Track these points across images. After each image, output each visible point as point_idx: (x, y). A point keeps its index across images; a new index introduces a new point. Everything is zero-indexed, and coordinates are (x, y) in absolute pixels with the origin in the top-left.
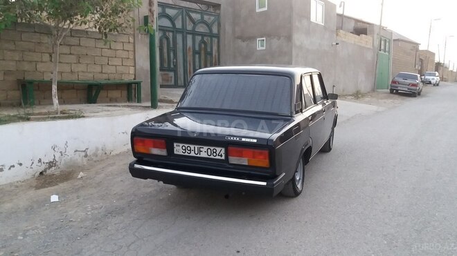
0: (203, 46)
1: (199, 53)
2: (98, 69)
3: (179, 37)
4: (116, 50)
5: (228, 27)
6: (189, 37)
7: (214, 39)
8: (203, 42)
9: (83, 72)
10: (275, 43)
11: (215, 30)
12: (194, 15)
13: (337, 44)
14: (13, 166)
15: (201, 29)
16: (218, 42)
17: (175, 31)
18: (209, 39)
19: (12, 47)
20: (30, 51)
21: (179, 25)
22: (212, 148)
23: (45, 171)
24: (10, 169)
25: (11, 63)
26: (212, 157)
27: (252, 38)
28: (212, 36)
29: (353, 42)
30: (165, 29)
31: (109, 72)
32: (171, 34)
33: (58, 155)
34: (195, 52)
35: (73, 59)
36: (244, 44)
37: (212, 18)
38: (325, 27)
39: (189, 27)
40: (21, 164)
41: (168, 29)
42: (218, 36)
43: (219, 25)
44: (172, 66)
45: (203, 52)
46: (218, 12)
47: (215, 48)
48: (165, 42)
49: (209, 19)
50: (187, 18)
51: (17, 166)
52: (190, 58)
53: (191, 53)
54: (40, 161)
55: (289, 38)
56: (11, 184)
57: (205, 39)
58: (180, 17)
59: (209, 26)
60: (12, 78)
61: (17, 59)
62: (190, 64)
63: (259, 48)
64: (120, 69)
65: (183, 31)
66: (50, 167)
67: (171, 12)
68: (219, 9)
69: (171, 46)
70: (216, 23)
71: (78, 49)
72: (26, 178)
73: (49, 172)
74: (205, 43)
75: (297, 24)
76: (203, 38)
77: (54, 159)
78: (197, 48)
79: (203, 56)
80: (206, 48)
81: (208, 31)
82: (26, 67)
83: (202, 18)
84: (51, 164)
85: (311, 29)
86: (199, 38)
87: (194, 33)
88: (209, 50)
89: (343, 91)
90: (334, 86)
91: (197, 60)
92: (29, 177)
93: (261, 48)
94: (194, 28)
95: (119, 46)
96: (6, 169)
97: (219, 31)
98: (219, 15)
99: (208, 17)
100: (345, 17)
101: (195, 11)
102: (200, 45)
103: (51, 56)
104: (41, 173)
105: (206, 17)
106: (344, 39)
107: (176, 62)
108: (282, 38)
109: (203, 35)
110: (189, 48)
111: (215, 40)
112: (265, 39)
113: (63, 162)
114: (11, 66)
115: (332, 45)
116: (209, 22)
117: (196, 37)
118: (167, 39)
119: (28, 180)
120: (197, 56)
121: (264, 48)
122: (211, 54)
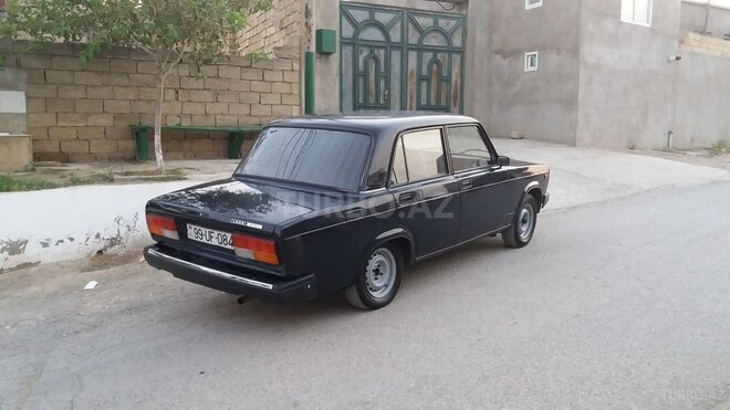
0: (435, 67)
1: (428, 79)
2: (245, 110)
3: (396, 57)
4: (272, 82)
5: (479, 37)
6: (413, 56)
7: (454, 56)
8: (435, 61)
9: (222, 114)
10: (553, 59)
11: (457, 42)
12: (421, 21)
13: (678, 58)
14: (62, 241)
15: (434, 40)
16: (462, 60)
17: (389, 46)
18: (447, 56)
19: (126, 82)
20: (149, 86)
21: (395, 37)
22: (222, 234)
23: (105, 249)
24: (57, 244)
25: (123, 103)
26: (223, 245)
27: (516, 53)
28: (451, 51)
29: (719, 54)
30: (373, 44)
31: (262, 113)
32: (382, 52)
33: (123, 231)
34: (421, 78)
35: (208, 96)
36: (505, 63)
37: (453, 23)
38: (653, 31)
39: (413, 39)
40: (72, 239)
41: (378, 44)
42: (461, 51)
43: (465, 33)
44: (382, 101)
45: (434, 78)
46: (464, 12)
47: (456, 70)
48: (372, 65)
49: (448, 24)
50: (410, 25)
51: (67, 241)
52: (411, 87)
53: (415, 80)
54: (98, 236)
55: (575, 52)
56: (57, 263)
57: (439, 56)
58: (399, 24)
59: (447, 36)
60: (124, 124)
61: (131, 97)
62: (412, 98)
63: (528, 68)
64: (277, 109)
65: (403, 47)
66: (112, 245)
67: (383, 18)
68: (467, 8)
69: (382, 69)
70: (460, 31)
71: (217, 81)
72: (78, 257)
73: (110, 251)
74: (438, 63)
75: (589, 26)
76: (435, 56)
77: (118, 235)
78: (425, 71)
79: (434, 84)
80: (439, 72)
81: (446, 45)
82: (143, 108)
83: (436, 23)
84: (114, 241)
85: (622, 35)
86: (428, 56)
87: (420, 49)
88: (445, 74)
89: (692, 140)
90: (670, 132)
91: (424, 90)
92: (83, 256)
93: (531, 69)
94: (420, 41)
95: (277, 77)
96: (52, 245)
97: (464, 42)
98: (464, 18)
99: (446, 21)
100: (714, 7)
101: (424, 14)
102: (430, 68)
103: (177, 93)
104: (100, 252)
105: (442, 23)
106: (696, 50)
107: (389, 95)
108: (564, 52)
109: (435, 50)
110: (412, 73)
111: (457, 57)
112: (536, 53)
113: (131, 239)
114: (124, 107)
115: (669, 61)
116: (448, 29)
117: (425, 54)
118: (376, 59)
119: (81, 259)
120: (424, 84)
121: (535, 68)
122: (448, 80)
